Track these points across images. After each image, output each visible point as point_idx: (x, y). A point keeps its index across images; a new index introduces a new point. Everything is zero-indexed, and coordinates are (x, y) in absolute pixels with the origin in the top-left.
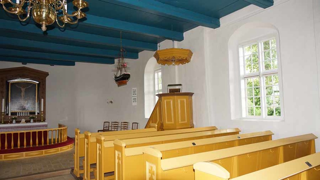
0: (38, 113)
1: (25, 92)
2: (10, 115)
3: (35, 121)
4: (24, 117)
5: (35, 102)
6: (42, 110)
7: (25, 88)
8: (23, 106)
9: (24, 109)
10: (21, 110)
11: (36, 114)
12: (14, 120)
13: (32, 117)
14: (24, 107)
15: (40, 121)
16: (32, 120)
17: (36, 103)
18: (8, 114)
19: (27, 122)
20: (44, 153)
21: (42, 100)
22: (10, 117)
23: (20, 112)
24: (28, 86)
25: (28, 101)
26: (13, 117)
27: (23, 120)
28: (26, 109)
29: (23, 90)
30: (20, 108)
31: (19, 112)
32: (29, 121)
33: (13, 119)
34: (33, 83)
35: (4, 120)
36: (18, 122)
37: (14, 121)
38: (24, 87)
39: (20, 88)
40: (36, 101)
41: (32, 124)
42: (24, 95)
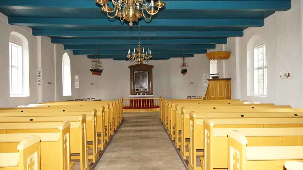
2: (135, 90)
3: (147, 94)
4: (142, 92)
6: (151, 88)
9: (142, 87)
11: (148, 90)
13: (146, 92)
15: (149, 94)
16: (146, 94)
19: (143, 94)
20: (150, 110)
21: (151, 82)
23: (140, 89)
24: (143, 74)
25: (144, 83)
27: (141, 94)
29: (141, 76)
30: (140, 87)
32: (145, 94)
33: (137, 93)
34: (146, 72)
35: (133, 93)
36: (139, 94)
37: (137, 94)
38: (141, 75)
40: (148, 83)
41: (146, 96)
42: (142, 79)
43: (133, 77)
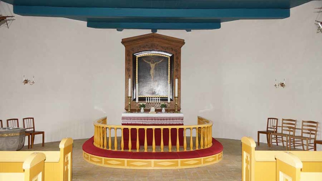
0: (171, 99)
1: (155, 69)
2: (137, 99)
3: (167, 111)
4: (154, 105)
5: (167, 83)
6: (176, 95)
7: (155, 63)
8: (153, 89)
9: (154, 93)
10: (150, 94)
11: (169, 101)
12: (142, 108)
13: (163, 105)
14: (153, 91)
15: (173, 111)
16: (164, 109)
17: (169, 85)
18: (135, 100)
19: (157, 111)
20: (180, 164)
21: (177, 80)
22: (137, 103)
23: (150, 98)
24: (159, 61)
25: (158, 82)
26: (141, 104)
27: (153, 109)
28: (157, 93)
30: (150, 92)
31: (147, 98)
32: (160, 111)
33: (141, 106)
34: (165, 56)
35: (130, 108)
36: (147, 111)
37: (142, 110)
39: (149, 64)
40: (169, 83)
41: (164, 115)
42: (154, 73)
43: (131, 68)
